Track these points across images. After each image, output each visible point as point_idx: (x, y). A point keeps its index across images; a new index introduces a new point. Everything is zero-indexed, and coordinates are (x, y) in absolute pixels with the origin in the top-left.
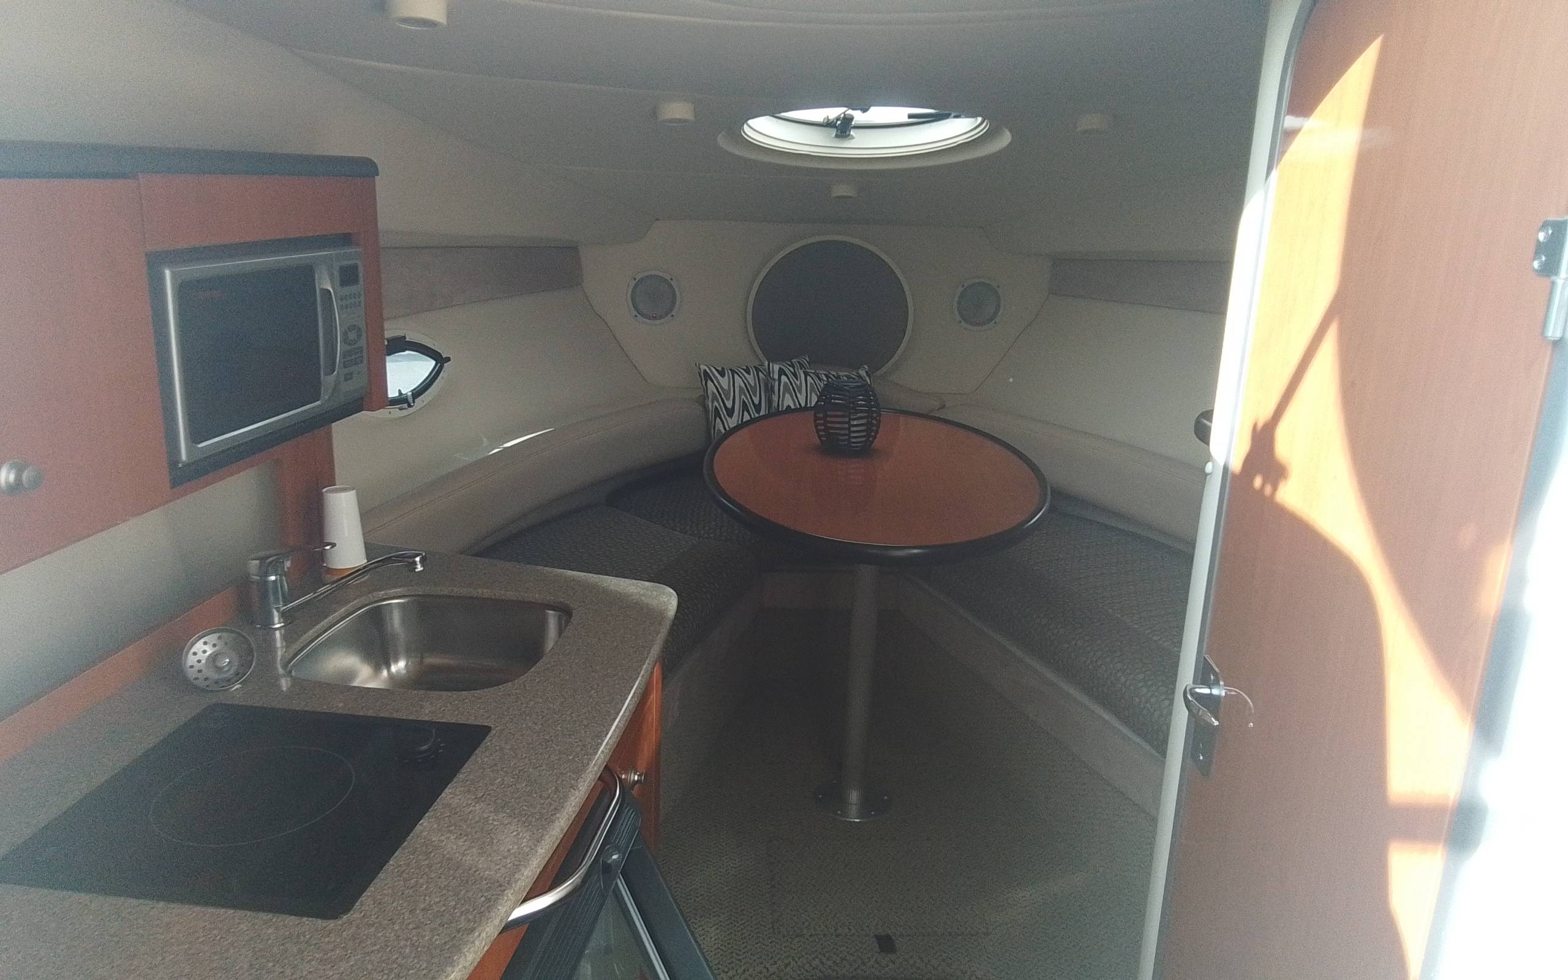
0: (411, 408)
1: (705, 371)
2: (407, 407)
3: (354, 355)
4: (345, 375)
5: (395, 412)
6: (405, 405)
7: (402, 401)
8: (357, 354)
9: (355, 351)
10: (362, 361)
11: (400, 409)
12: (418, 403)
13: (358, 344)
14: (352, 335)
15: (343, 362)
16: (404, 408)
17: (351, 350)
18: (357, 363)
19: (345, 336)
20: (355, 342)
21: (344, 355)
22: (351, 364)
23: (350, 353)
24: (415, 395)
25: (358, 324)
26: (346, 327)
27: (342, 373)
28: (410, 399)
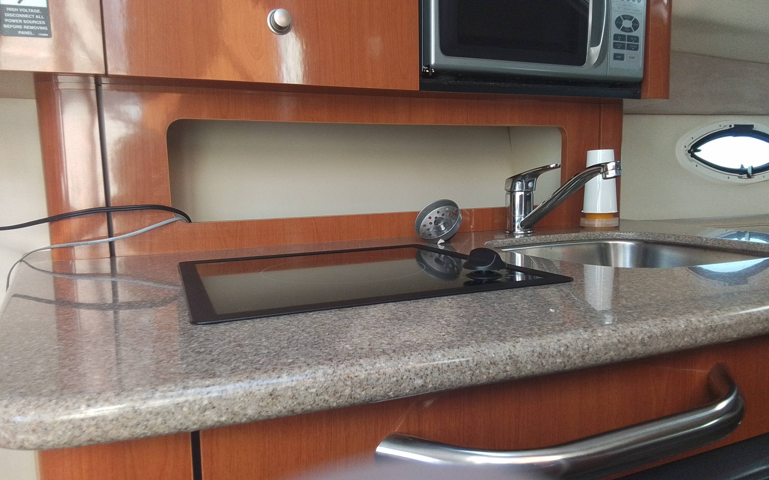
0: (749, 180)
2: (746, 177)
3: (628, 41)
4: (614, 54)
5: (734, 178)
6: (745, 176)
7: (741, 172)
8: (631, 41)
9: (630, 38)
10: (636, 49)
11: (739, 177)
12: (758, 177)
13: (634, 34)
14: (627, 24)
15: (614, 42)
16: (743, 177)
17: (625, 36)
18: (631, 49)
19: (618, 22)
20: (630, 30)
21: (616, 37)
22: (623, 47)
23: (623, 37)
24: (756, 171)
25: (635, 17)
26: (620, 14)
27: (612, 51)
28: (750, 171)
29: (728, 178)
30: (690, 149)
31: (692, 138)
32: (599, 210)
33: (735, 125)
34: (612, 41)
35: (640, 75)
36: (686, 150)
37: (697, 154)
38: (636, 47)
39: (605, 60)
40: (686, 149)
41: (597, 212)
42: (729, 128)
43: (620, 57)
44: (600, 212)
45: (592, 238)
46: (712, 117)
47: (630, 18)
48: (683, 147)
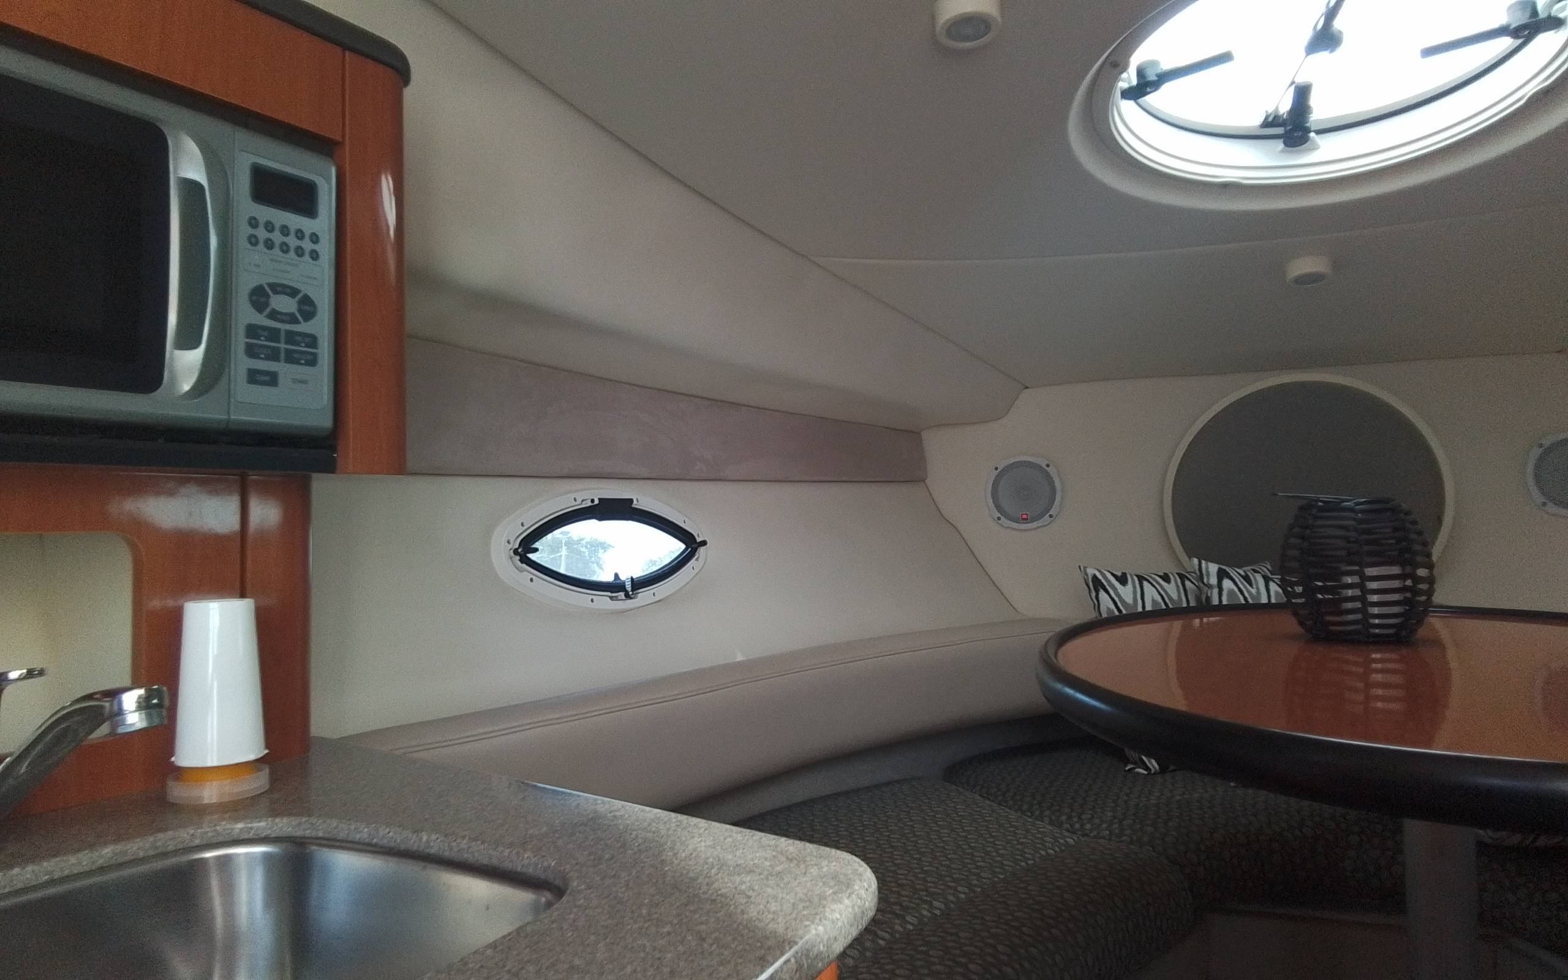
0: (629, 601)
1: (1095, 577)
2: (624, 598)
3: (286, 343)
4: (249, 370)
5: (602, 601)
6: (622, 595)
7: (614, 587)
8: (297, 344)
9: (291, 337)
10: (312, 362)
11: (611, 598)
12: (645, 596)
13: (304, 327)
14: (285, 304)
15: (247, 343)
16: (619, 598)
17: (278, 331)
18: (296, 362)
19: (259, 297)
20: (293, 319)
21: (252, 331)
22: (274, 356)
23: (274, 334)
24: (640, 584)
25: (306, 290)
26: (264, 281)
27: (241, 363)
28: (628, 587)
29: (592, 601)
30: (517, 546)
31: (522, 525)
32: (212, 760)
33: (600, 499)
34: (239, 340)
35: (326, 422)
36: (511, 549)
37: (532, 556)
38: (309, 357)
39: (224, 380)
40: (510, 546)
41: (209, 764)
42: (589, 504)
43: (266, 378)
44: (215, 763)
45: (171, 848)
46: (560, 481)
47: (293, 292)
48: (504, 539)
